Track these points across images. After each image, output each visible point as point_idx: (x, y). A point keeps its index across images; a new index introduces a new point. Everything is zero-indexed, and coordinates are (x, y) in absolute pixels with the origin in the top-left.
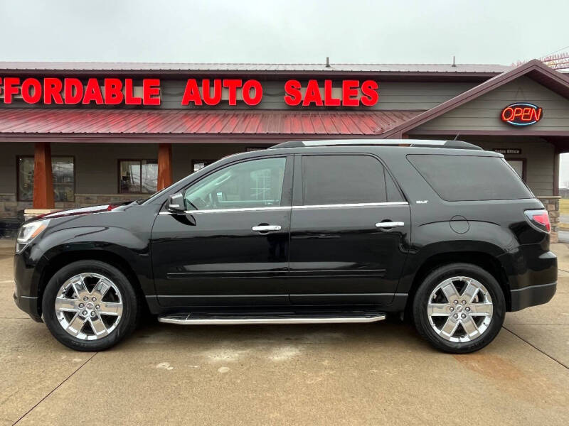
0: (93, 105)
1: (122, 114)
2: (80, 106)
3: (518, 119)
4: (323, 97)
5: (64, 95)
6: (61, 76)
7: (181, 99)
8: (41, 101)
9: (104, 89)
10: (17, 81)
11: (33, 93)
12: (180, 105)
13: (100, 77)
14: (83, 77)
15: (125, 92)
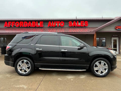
0: (30, 27)
1: (36, 29)
2: (27, 27)
3: (119, 29)
4: (77, 25)
5: (24, 25)
6: (23, 21)
7: (48, 25)
8: (19, 26)
9: (32, 24)
10: (14, 22)
11: (18, 25)
12: (47, 27)
13: (31, 21)
14: (28, 21)
15: (36, 24)
